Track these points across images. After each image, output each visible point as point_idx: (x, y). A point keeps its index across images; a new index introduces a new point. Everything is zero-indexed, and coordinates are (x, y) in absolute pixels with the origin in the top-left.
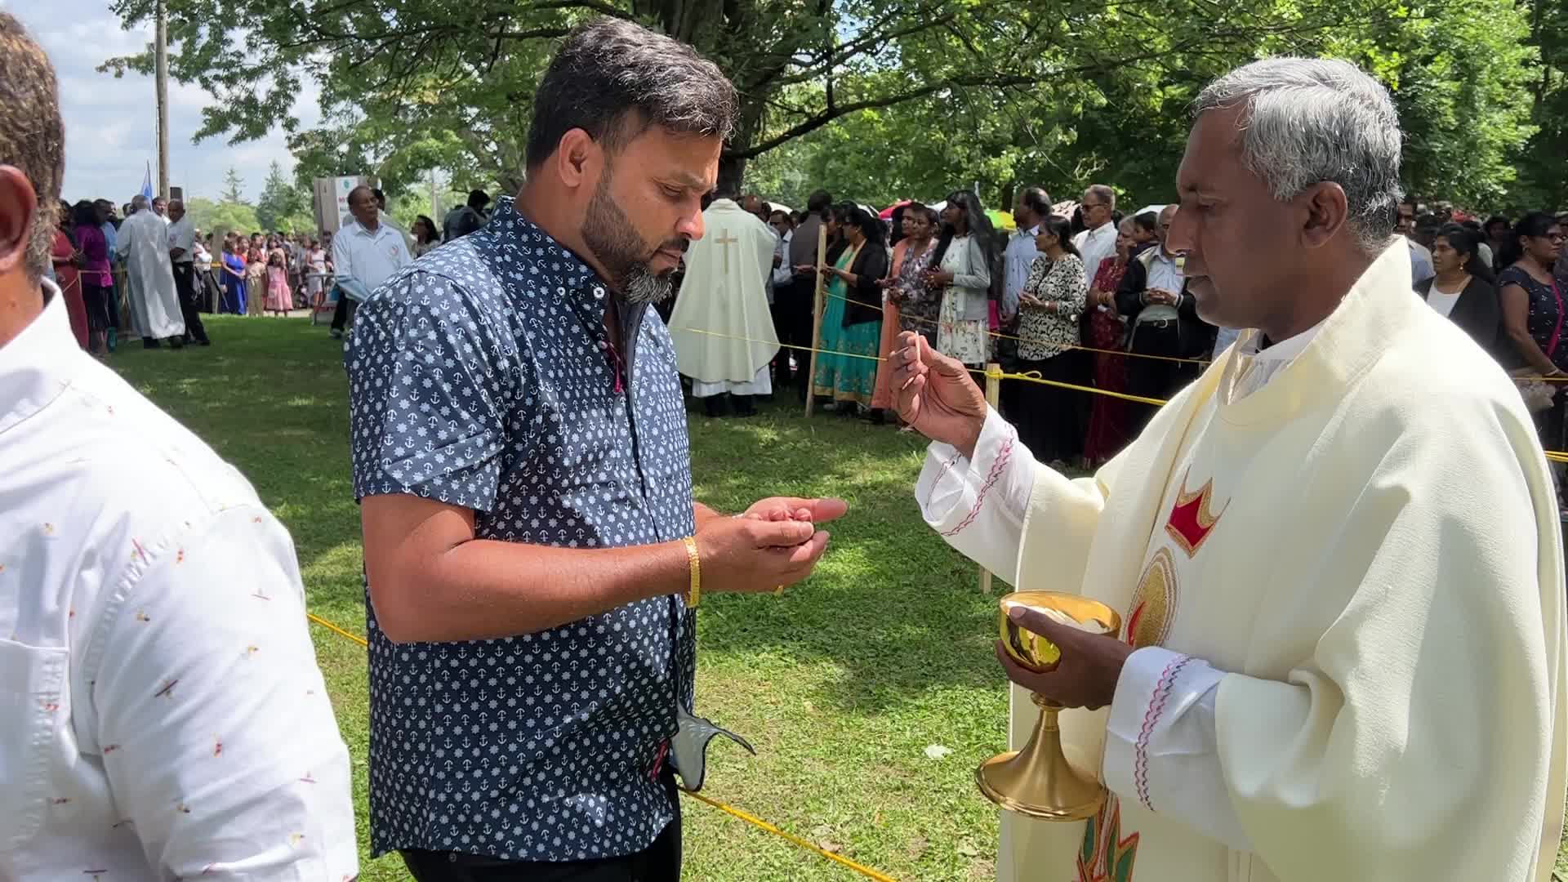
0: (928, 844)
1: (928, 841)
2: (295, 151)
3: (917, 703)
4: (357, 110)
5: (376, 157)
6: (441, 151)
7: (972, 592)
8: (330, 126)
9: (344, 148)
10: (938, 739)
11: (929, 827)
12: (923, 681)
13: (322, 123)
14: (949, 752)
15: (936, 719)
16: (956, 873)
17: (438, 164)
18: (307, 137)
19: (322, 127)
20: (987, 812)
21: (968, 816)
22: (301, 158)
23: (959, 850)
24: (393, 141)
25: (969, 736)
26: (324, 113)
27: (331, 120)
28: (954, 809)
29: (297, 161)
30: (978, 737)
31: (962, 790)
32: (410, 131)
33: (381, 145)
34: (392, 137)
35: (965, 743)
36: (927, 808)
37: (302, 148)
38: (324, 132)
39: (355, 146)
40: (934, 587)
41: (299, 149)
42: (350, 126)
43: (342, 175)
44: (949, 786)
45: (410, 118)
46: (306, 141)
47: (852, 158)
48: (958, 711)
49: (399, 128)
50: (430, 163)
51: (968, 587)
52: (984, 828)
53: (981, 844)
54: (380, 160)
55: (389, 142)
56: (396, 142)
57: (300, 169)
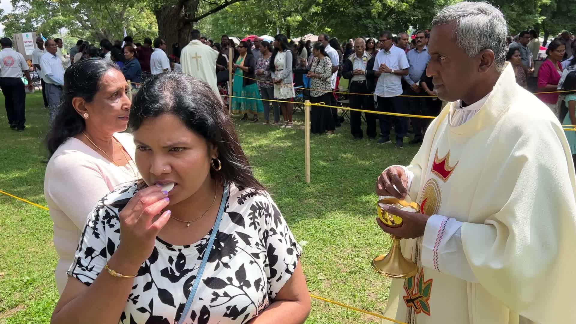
0: (308, 277)
1: (307, 276)
2: (2, 22)
3: (293, 226)
4: (27, 4)
5: (37, 24)
6: (65, 21)
7: (304, 183)
8: (17, 12)
9: (24, 21)
10: (303, 238)
11: (306, 271)
12: (293, 218)
13: (14, 11)
14: (308, 243)
15: (301, 231)
16: (319, 286)
17: (64, 26)
18: (8, 17)
19: (14, 12)
20: (326, 263)
21: (319, 265)
22: (6, 25)
23: (318, 278)
24: (44, 17)
25: (313, 236)
26: (14, 6)
27: (17, 10)
28: (314, 263)
29: (4, 27)
30: (317, 236)
31: (315, 256)
32: (51, 13)
33: (39, 19)
34: (43, 16)
35: (313, 239)
36: (304, 264)
37: (6, 21)
38: (14, 15)
39: (29, 19)
40: (290, 183)
41: (5, 21)
42: (26, 12)
43: (24, 32)
44: (310, 255)
45: (50, 8)
46: (8, 19)
47: (230, 19)
48: (308, 227)
49: (46, 12)
50: (61, 26)
51: (302, 182)
52: (326, 269)
53: (325, 275)
54: (39, 25)
55: (42, 18)
56: (45, 18)
57: (5, 30)
